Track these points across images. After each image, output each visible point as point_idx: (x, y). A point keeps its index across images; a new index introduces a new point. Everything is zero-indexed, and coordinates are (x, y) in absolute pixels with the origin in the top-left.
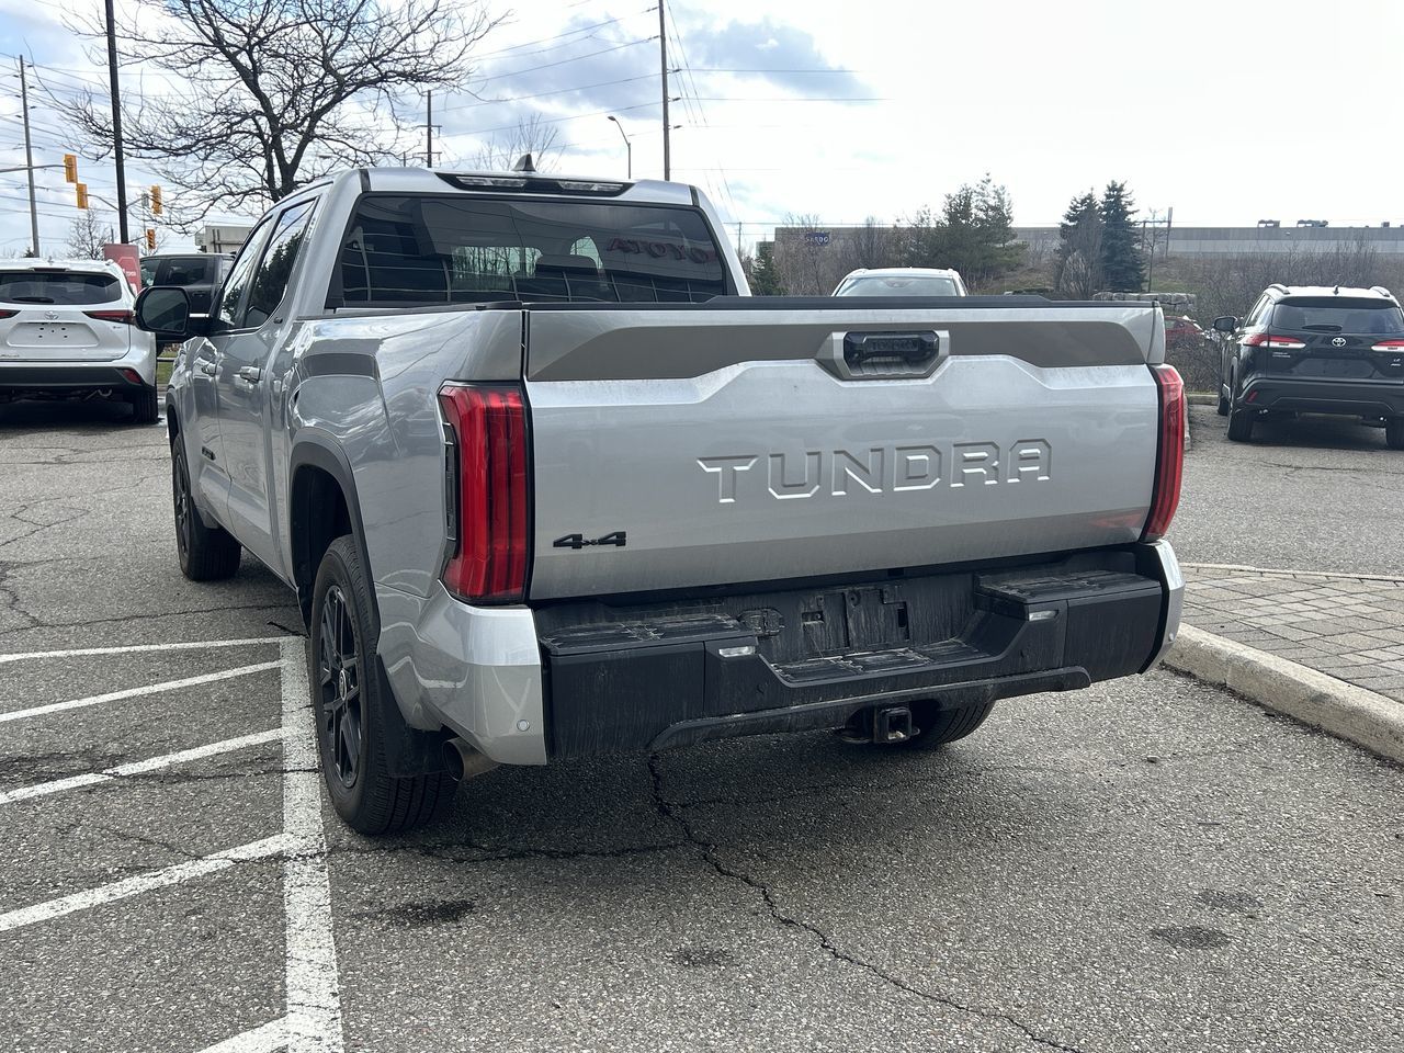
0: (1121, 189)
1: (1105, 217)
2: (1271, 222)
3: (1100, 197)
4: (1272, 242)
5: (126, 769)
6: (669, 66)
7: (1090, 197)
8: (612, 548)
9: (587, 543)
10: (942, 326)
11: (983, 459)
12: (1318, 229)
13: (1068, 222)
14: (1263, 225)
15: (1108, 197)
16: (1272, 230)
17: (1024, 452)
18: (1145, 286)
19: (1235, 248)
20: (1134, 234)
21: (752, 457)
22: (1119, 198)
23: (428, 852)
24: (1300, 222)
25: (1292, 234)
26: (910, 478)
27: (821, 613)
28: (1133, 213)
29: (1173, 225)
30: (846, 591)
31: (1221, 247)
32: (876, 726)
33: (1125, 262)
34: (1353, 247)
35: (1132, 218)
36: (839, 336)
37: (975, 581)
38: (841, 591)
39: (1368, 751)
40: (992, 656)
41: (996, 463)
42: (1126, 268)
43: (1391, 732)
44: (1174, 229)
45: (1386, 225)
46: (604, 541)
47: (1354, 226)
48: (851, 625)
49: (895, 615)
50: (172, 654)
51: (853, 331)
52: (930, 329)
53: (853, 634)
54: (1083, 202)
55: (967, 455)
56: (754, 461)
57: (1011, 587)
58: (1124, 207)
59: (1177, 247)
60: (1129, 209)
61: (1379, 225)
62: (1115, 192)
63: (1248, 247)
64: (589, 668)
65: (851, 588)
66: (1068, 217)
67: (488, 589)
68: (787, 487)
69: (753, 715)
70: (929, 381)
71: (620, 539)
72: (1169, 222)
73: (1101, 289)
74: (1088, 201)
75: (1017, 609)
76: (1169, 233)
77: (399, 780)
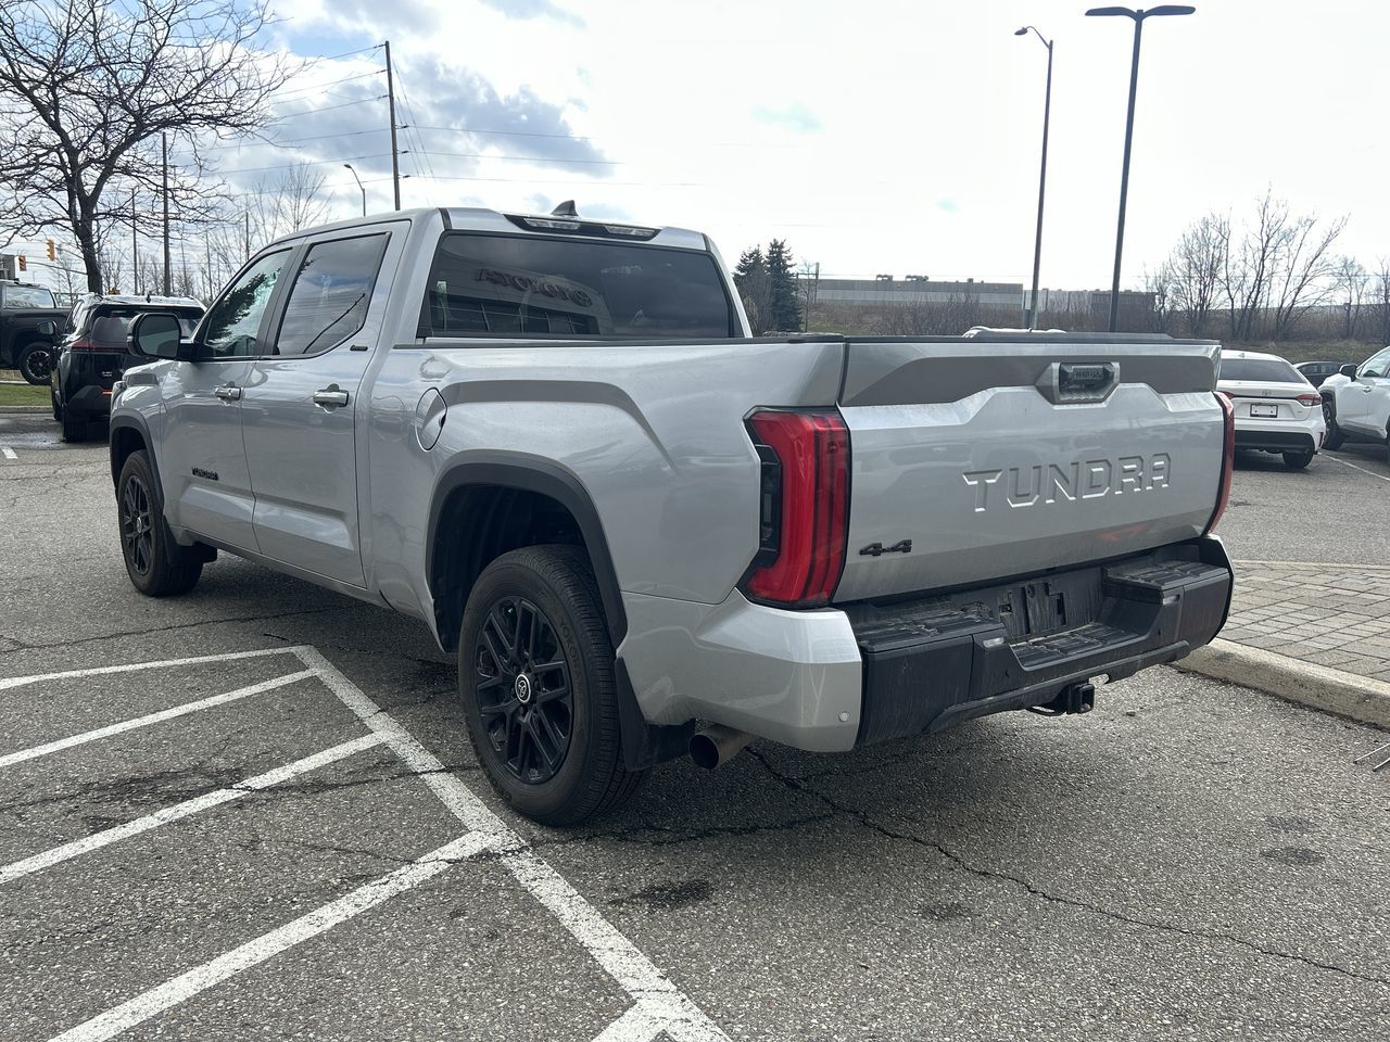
0: (781, 246)
1: (768, 270)
2: (886, 276)
3: (765, 252)
4: (887, 293)
5: (258, 782)
6: (397, 122)
7: (757, 252)
8: (899, 555)
9: (884, 550)
10: (1115, 358)
11: (1132, 470)
12: (920, 283)
13: (739, 272)
14: (880, 279)
15: (771, 252)
16: (886, 283)
17: (1157, 463)
18: (802, 327)
19: (859, 297)
20: (793, 283)
21: (999, 471)
22: (780, 253)
23: (622, 838)
24: (908, 277)
25: (903, 286)
26: (1092, 487)
27: (1009, 605)
28: (791, 266)
29: (820, 277)
30: (1026, 585)
31: (850, 296)
32: (1069, 700)
33: (785, 306)
34: (963, 297)
35: (791, 270)
36: (1056, 366)
37: (1103, 572)
38: (1021, 586)
39: (1280, 698)
40: (1140, 635)
41: (1141, 474)
42: (787, 312)
43: (1295, 681)
44: (821, 281)
45: (971, 280)
46: (894, 549)
47: (948, 281)
48: (1030, 615)
49: (1055, 604)
50: (193, 669)
51: (1065, 361)
52: (1108, 360)
53: (1032, 622)
54: (751, 256)
55: (1126, 467)
56: (999, 474)
57: (1139, 575)
58: (784, 261)
59: (822, 295)
60: (788, 263)
61: (965, 281)
62: (777, 249)
63: (870, 297)
64: (896, 661)
65: (1028, 583)
66: (739, 268)
67: (804, 595)
68: (1019, 497)
69: (1000, 697)
70: (1103, 405)
71: (906, 547)
72: (817, 275)
73: (768, 329)
74: (756, 255)
75: (1156, 595)
76: (816, 284)
77: (633, 773)
